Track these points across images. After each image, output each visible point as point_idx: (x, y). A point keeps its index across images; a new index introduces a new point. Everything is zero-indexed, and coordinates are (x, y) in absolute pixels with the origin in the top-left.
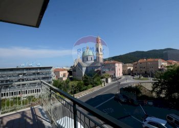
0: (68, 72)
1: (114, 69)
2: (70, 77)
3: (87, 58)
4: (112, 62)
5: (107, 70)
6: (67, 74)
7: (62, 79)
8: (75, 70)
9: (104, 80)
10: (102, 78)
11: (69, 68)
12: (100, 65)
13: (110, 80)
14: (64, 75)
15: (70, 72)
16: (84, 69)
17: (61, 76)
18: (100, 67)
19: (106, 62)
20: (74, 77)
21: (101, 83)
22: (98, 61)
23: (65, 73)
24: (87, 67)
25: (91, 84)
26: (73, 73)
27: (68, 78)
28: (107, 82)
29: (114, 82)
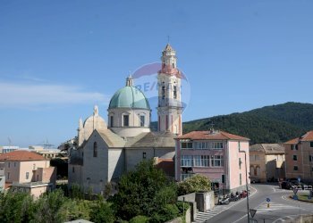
0: (53, 163)
1: (222, 161)
2: (59, 182)
3: (126, 118)
4: (216, 134)
5: (197, 164)
6: (48, 171)
7: (27, 188)
8: (78, 160)
9: (190, 198)
10: (182, 192)
11: (54, 151)
12: (173, 144)
13: (209, 200)
14: (37, 177)
15: (60, 166)
16: (114, 157)
17: (23, 180)
18: (171, 149)
19: (194, 135)
20: (76, 185)
21: (182, 212)
22: (163, 127)
23: (41, 169)
24: (124, 150)
25: (145, 213)
26: (70, 167)
27: (52, 187)
28: (201, 207)
29: (225, 208)
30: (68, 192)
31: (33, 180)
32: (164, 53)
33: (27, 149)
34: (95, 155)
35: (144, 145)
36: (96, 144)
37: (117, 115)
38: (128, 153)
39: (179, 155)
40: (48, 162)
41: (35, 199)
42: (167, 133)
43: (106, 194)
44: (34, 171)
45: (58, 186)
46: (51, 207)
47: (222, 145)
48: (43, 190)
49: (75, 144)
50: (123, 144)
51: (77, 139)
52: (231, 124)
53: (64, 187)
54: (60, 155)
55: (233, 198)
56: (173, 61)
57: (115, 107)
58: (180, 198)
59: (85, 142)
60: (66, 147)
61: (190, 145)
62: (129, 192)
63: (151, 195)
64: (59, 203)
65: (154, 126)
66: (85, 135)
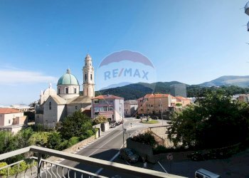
0: (25, 114)
1: (112, 108)
2: (30, 124)
3: (67, 89)
4: (110, 96)
5: (101, 110)
6: (23, 118)
7: (9, 129)
8: (40, 111)
9: (98, 126)
10: (94, 123)
11: (27, 108)
12: (90, 101)
13: (107, 126)
14: (15, 122)
15: (30, 116)
16: (60, 110)
17: (6, 124)
18: (89, 104)
19: (101, 97)
22: (85, 94)
23: (18, 118)
24: (66, 105)
25: (76, 135)
26: (36, 115)
27: (25, 127)
28: (103, 130)
29: (113, 129)
30: (35, 129)
31: (13, 124)
32: (86, 58)
33: (9, 107)
34: (50, 108)
35: (76, 102)
36: (51, 103)
37: (62, 88)
38: (68, 107)
39: (94, 107)
40: (23, 114)
41: (15, 134)
42: (87, 96)
43: (56, 128)
44: (14, 119)
45: (29, 126)
46: (25, 138)
47: (112, 101)
48: (20, 129)
49: (39, 103)
50: (65, 102)
51: (40, 100)
52: (117, 92)
53: (32, 126)
54: (30, 109)
55: (117, 125)
56: (90, 62)
57: (61, 84)
58: (94, 127)
59: (44, 102)
60: (34, 105)
61: (98, 102)
62: (68, 126)
63: (79, 126)
64: (29, 135)
65: (81, 93)
66: (44, 98)
